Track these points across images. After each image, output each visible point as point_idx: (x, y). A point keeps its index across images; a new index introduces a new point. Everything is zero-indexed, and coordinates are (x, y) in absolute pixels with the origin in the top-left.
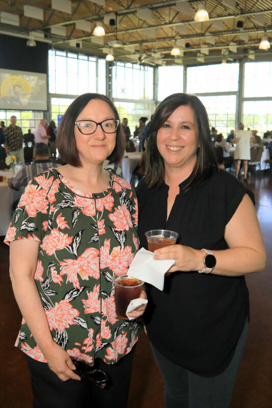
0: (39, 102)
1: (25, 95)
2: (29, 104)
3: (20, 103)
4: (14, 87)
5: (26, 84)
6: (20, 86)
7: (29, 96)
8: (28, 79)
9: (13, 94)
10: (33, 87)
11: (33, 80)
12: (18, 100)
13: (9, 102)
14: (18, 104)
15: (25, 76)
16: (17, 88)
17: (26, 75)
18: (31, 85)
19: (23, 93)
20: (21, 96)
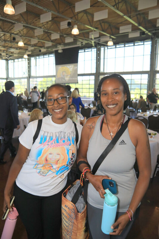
0: (74, 79)
1: (67, 76)
2: (69, 80)
3: (65, 80)
4: (63, 72)
5: (68, 70)
6: (65, 72)
7: (69, 76)
8: (69, 67)
9: (62, 76)
10: (71, 71)
11: (71, 67)
12: (64, 79)
13: (60, 80)
14: (64, 80)
15: (67, 66)
16: (64, 72)
17: (68, 65)
18: (70, 70)
19: (66, 75)
20: (65, 77)
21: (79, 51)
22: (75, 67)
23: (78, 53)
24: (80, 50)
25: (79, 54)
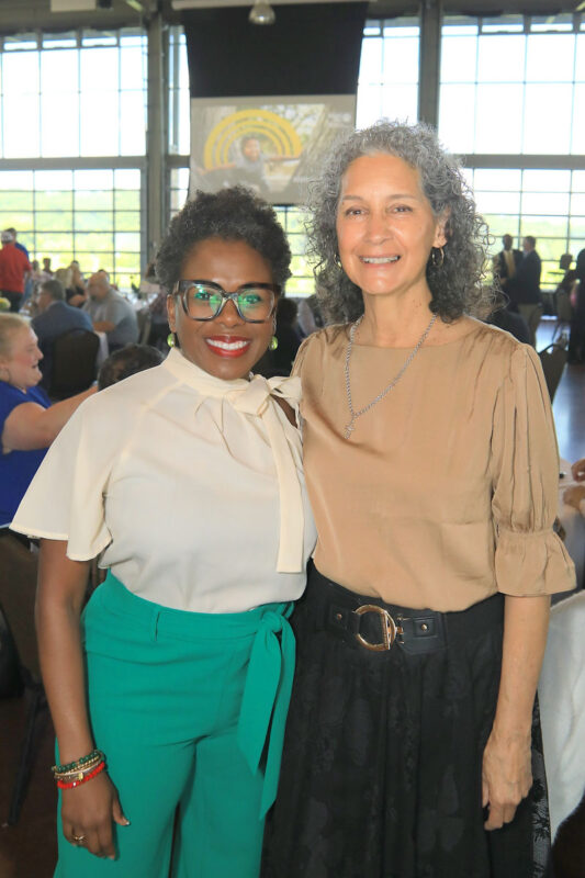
1: (279, 161)
2: (292, 186)
4: (245, 141)
5: (283, 131)
6: (263, 138)
7: (295, 163)
8: (290, 113)
9: (240, 162)
10: (307, 137)
11: (306, 116)
14: (254, 188)
15: (281, 108)
16: (254, 142)
17: (285, 104)
18: (300, 131)
19: (272, 155)
20: (266, 166)
21: (363, 27)
22: (336, 117)
23: (362, 36)
24: (368, 23)
25: (365, 42)
